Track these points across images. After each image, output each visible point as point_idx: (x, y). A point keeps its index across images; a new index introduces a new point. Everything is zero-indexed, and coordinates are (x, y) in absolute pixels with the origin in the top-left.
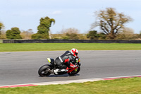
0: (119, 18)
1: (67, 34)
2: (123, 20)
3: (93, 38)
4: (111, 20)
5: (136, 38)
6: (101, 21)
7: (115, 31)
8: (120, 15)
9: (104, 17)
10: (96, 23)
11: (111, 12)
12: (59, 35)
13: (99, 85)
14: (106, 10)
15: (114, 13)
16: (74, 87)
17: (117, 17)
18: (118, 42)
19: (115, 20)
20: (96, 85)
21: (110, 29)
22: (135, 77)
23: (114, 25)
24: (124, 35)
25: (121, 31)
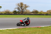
0: (25, 6)
1: (6, 12)
2: (26, 7)
3: (15, 13)
4: (22, 7)
5: (31, 13)
6: (18, 7)
7: (23, 11)
8: (25, 5)
9: (19, 6)
10: (16, 8)
11: (22, 4)
12: (3, 12)
13: (17, 30)
14: (20, 3)
15: (23, 4)
16: (8, 31)
17: (24, 6)
18: (24, 15)
19: (23, 7)
20: (16, 30)
21: (21, 10)
22: (30, 27)
23: (23, 9)
24: (26, 12)
25: (25, 11)
